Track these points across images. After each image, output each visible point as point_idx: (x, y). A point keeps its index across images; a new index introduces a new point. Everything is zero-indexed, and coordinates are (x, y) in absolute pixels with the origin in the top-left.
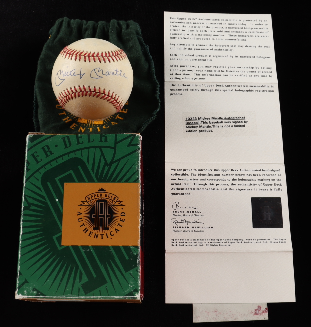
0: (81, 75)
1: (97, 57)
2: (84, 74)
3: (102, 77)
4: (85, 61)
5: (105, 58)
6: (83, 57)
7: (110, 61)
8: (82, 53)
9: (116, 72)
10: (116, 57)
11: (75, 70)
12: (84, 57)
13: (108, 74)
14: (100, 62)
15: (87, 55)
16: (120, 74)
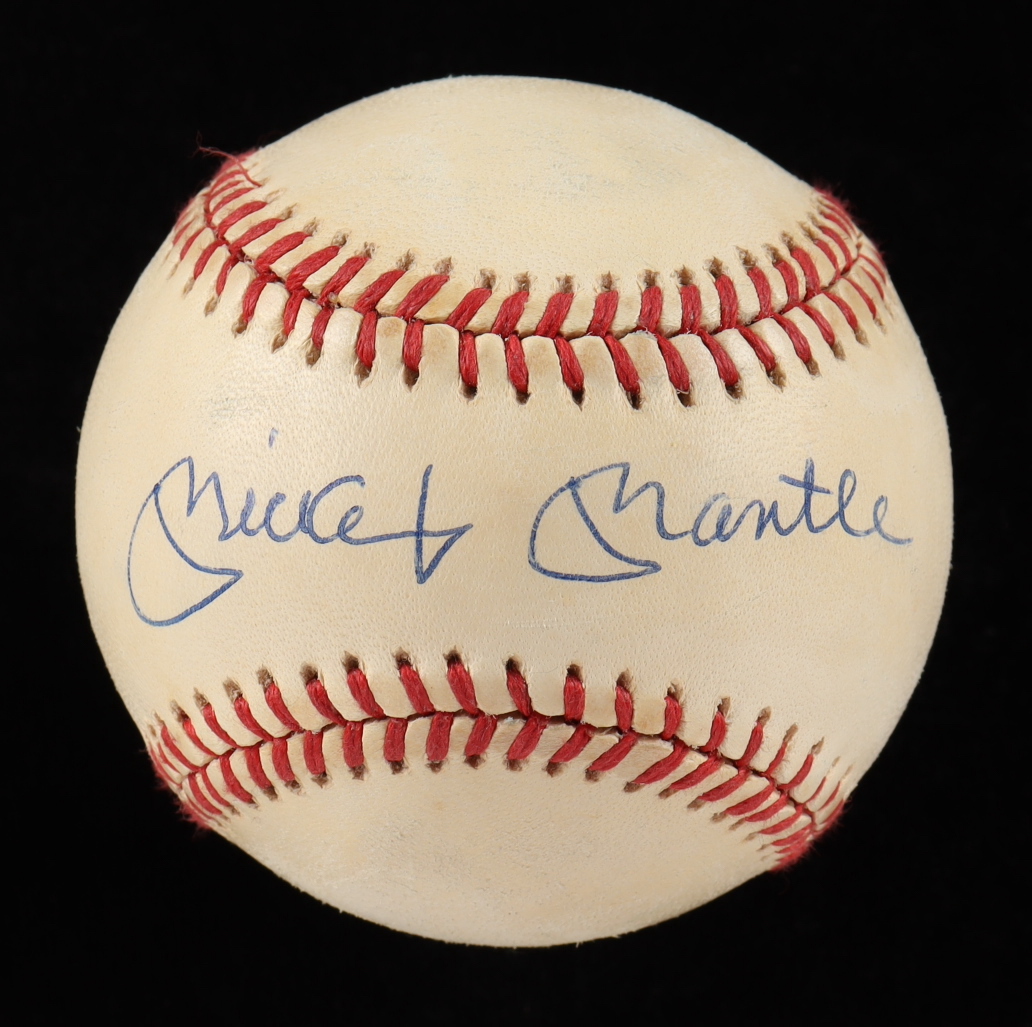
0: (425, 540)
1: (599, 340)
2: (460, 532)
3: (656, 567)
4: (470, 389)
5: (690, 346)
6: (442, 342)
7: (732, 383)
8: (428, 289)
9: (801, 491)
10: (792, 331)
11: (358, 478)
12: (454, 334)
13: (720, 526)
14: (635, 399)
15: (486, 315)
16: (840, 514)
